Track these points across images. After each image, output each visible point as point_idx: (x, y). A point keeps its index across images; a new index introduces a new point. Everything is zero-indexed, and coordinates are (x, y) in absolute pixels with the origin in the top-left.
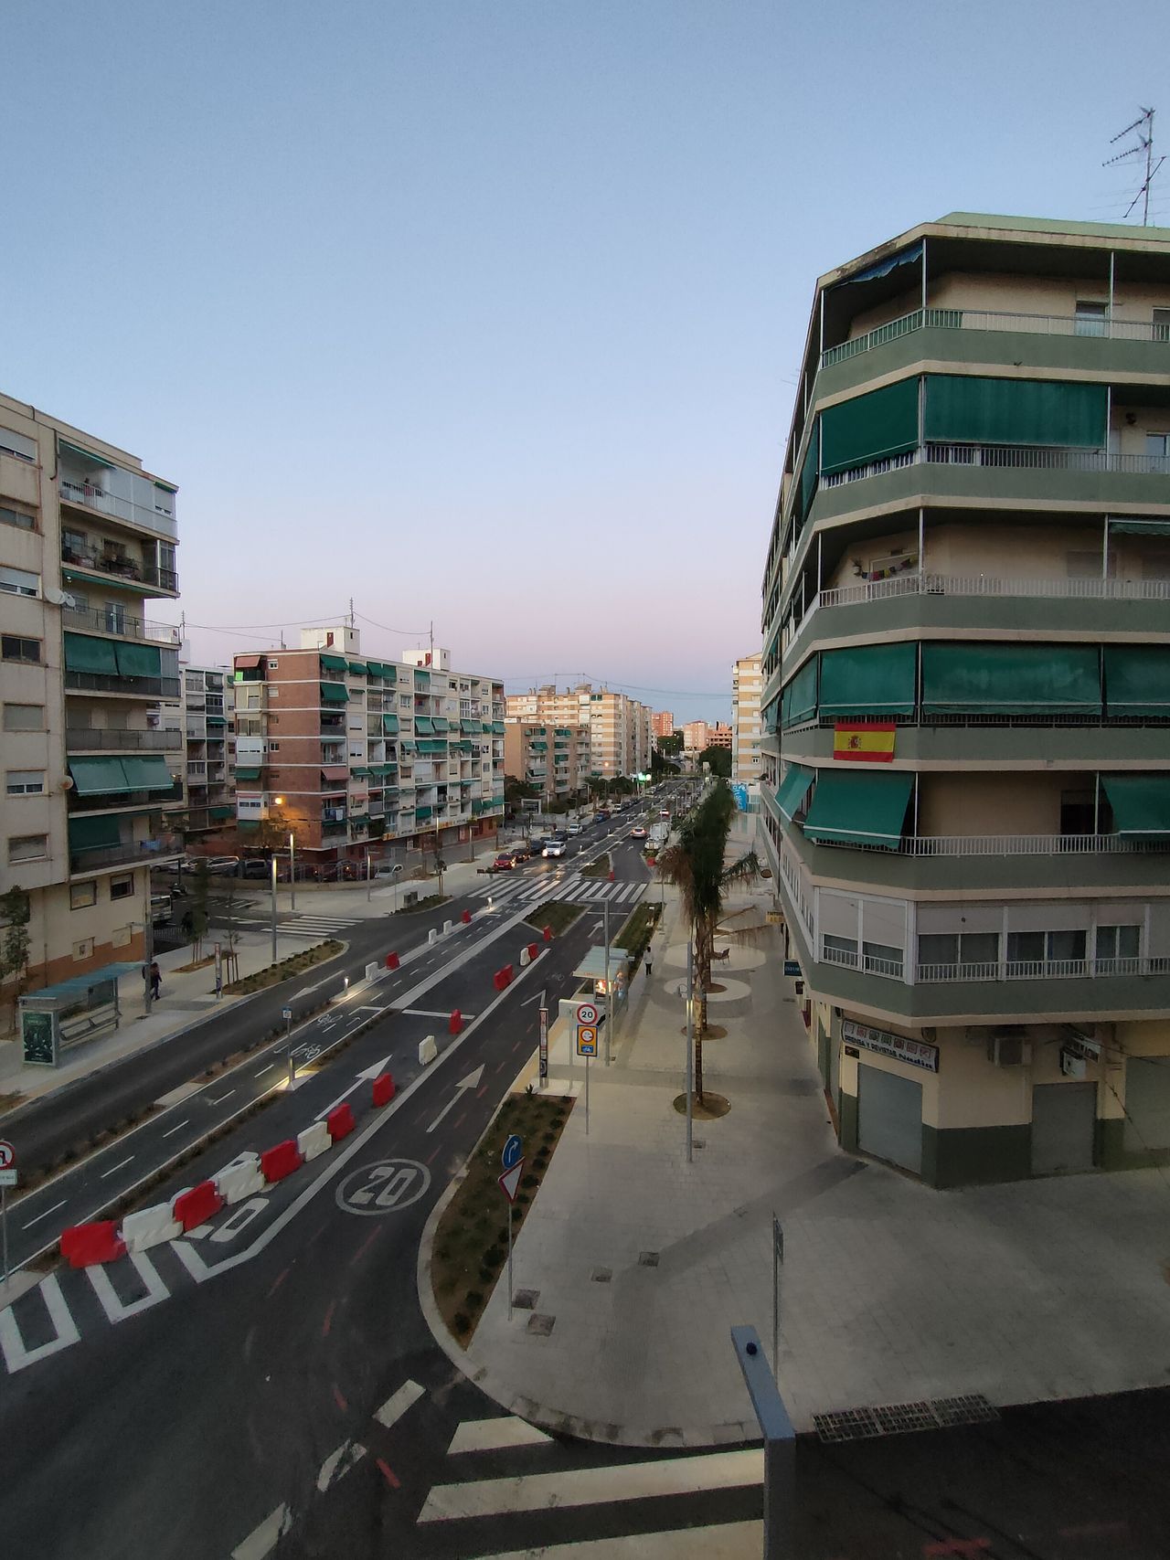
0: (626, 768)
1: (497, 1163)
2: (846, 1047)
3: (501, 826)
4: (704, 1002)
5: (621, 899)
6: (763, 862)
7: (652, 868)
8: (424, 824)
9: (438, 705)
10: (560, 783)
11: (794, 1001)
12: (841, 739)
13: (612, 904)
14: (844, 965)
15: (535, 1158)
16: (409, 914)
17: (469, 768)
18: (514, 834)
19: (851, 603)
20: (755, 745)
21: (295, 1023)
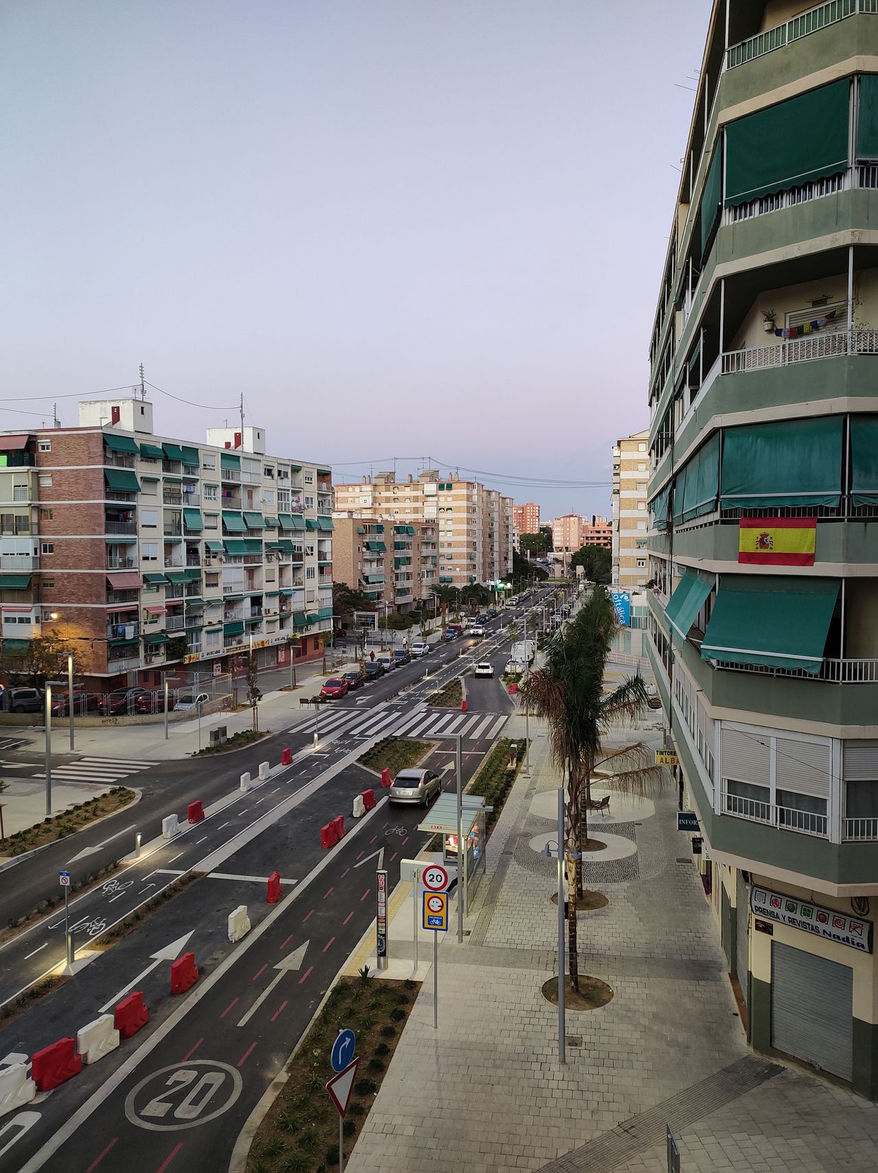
0: (481, 572)
1: (324, 1064)
2: (757, 921)
3: (329, 645)
4: (579, 863)
5: (476, 735)
6: (651, 689)
7: (515, 696)
8: (234, 643)
9: (250, 496)
10: (402, 592)
11: (690, 862)
12: (748, 538)
13: (465, 741)
14: (753, 818)
15: (371, 1058)
16: (216, 754)
17: (289, 573)
18: (345, 655)
19: (762, 367)
20: (640, 544)
21: (74, 891)
